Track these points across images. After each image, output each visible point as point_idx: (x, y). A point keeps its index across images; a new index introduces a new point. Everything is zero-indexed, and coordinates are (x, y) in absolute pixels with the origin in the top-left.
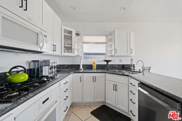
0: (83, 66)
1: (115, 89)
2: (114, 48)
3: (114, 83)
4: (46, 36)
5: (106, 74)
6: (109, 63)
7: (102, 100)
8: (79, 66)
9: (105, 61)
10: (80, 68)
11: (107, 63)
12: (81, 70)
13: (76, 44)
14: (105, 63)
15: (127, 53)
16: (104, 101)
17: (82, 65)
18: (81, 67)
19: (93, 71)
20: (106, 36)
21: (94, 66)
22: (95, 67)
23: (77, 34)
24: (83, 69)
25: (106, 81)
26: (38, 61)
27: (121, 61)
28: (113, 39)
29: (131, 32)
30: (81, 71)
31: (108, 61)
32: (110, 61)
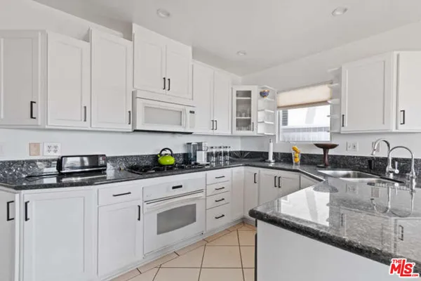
0: (275, 155)
4: (193, 112)
5: (301, 174)
6: (331, 152)
8: (267, 154)
9: (319, 146)
10: (268, 158)
11: (325, 152)
12: (270, 162)
13: (259, 112)
14: (320, 152)
17: (274, 153)
18: (271, 158)
19: (294, 167)
21: (296, 157)
22: (298, 160)
23: (263, 94)
24: (273, 161)
26: (190, 144)
30: (271, 165)
31: (326, 147)
32: (333, 146)
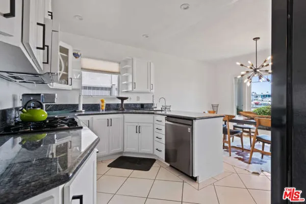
1: (138, 131)
2: (133, 82)
3: (137, 124)
5: (125, 114)
6: (125, 102)
7: (119, 149)
9: (119, 98)
10: (78, 109)
11: (122, 102)
12: (81, 112)
14: (119, 102)
15: (148, 88)
16: (122, 150)
17: (83, 105)
18: (81, 108)
19: (101, 112)
20: (119, 63)
21: (103, 106)
22: (104, 108)
23: (76, 55)
24: (84, 111)
25: (125, 124)
26: (40, 94)
27: (138, 98)
28: (131, 69)
29: (152, 64)
31: (123, 99)
32: (126, 98)
